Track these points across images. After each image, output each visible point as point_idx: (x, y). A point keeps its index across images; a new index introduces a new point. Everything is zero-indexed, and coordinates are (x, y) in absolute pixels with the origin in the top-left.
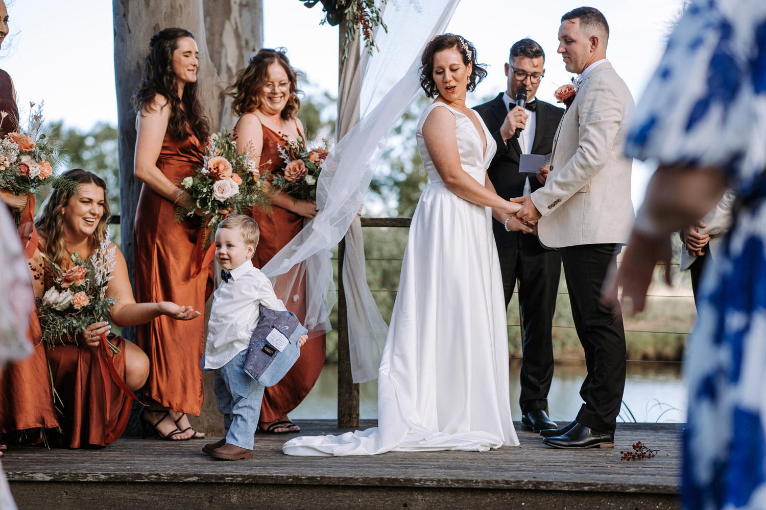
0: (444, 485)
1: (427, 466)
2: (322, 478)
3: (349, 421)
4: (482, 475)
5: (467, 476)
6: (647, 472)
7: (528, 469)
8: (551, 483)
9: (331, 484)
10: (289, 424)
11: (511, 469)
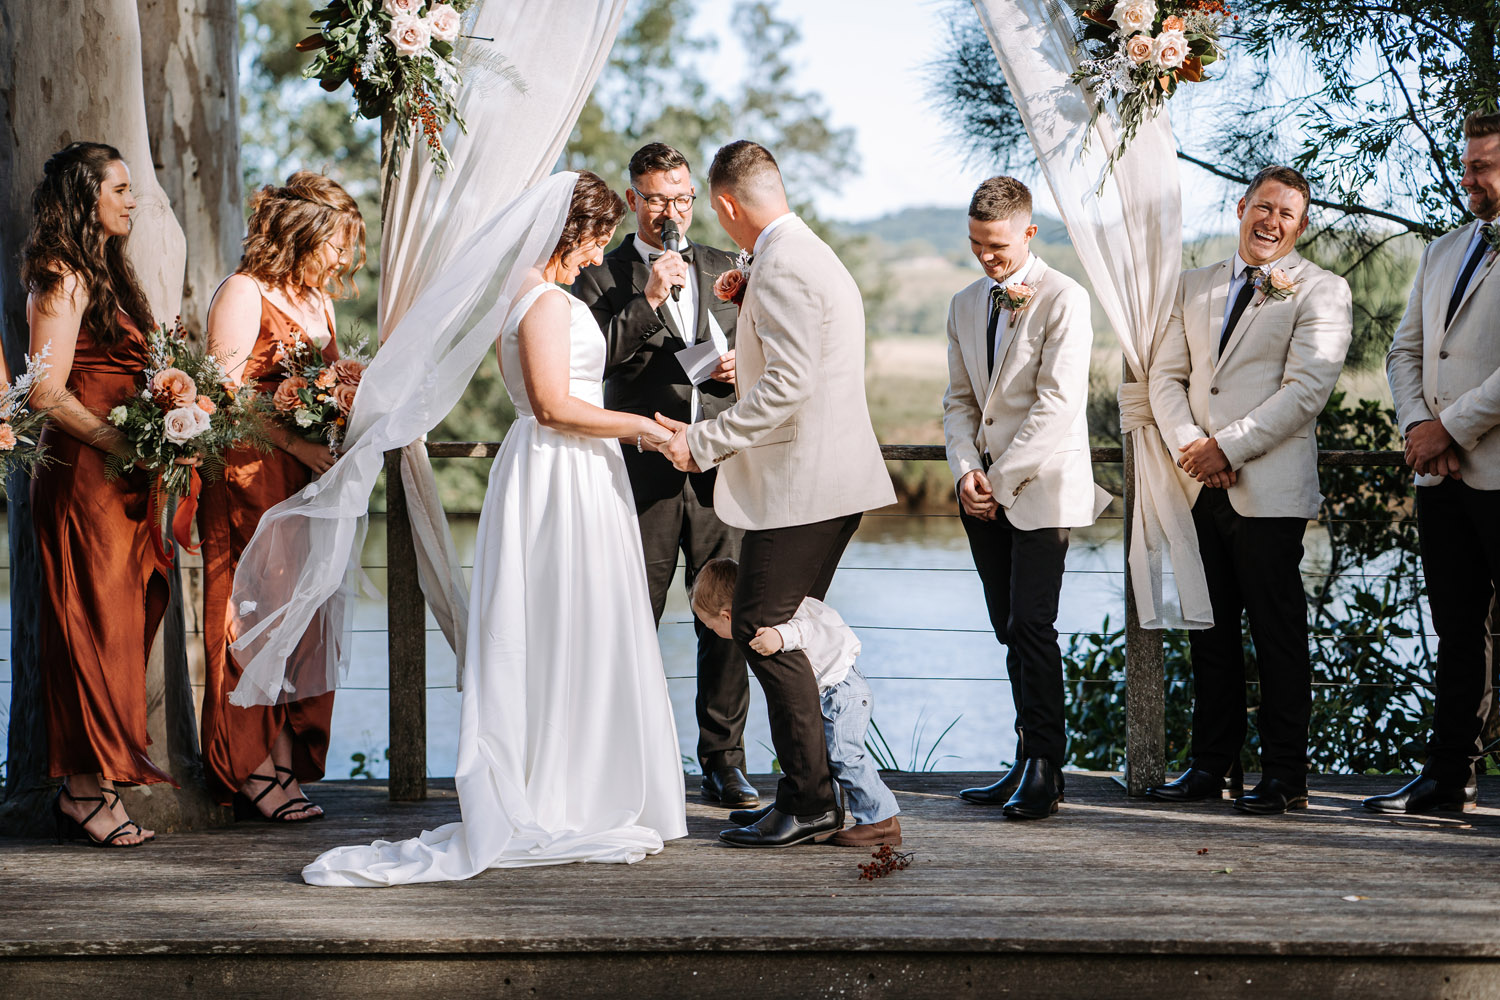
0: (569, 948)
1: (542, 908)
2: (372, 942)
3: (409, 791)
4: (631, 927)
5: (607, 931)
6: (892, 907)
7: (705, 907)
8: (739, 940)
9: (387, 951)
10: (305, 804)
11: (678, 909)
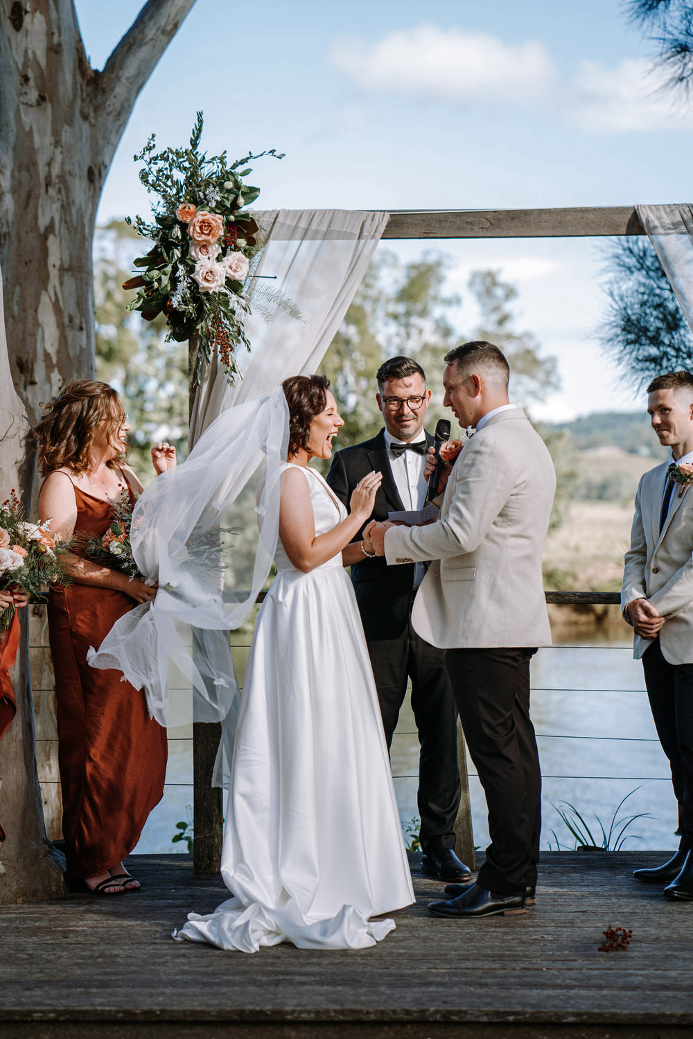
0: (324, 1017)
3: (210, 865)
5: (356, 1002)
6: (593, 981)
8: (465, 1012)
9: (175, 1019)
10: (126, 879)
